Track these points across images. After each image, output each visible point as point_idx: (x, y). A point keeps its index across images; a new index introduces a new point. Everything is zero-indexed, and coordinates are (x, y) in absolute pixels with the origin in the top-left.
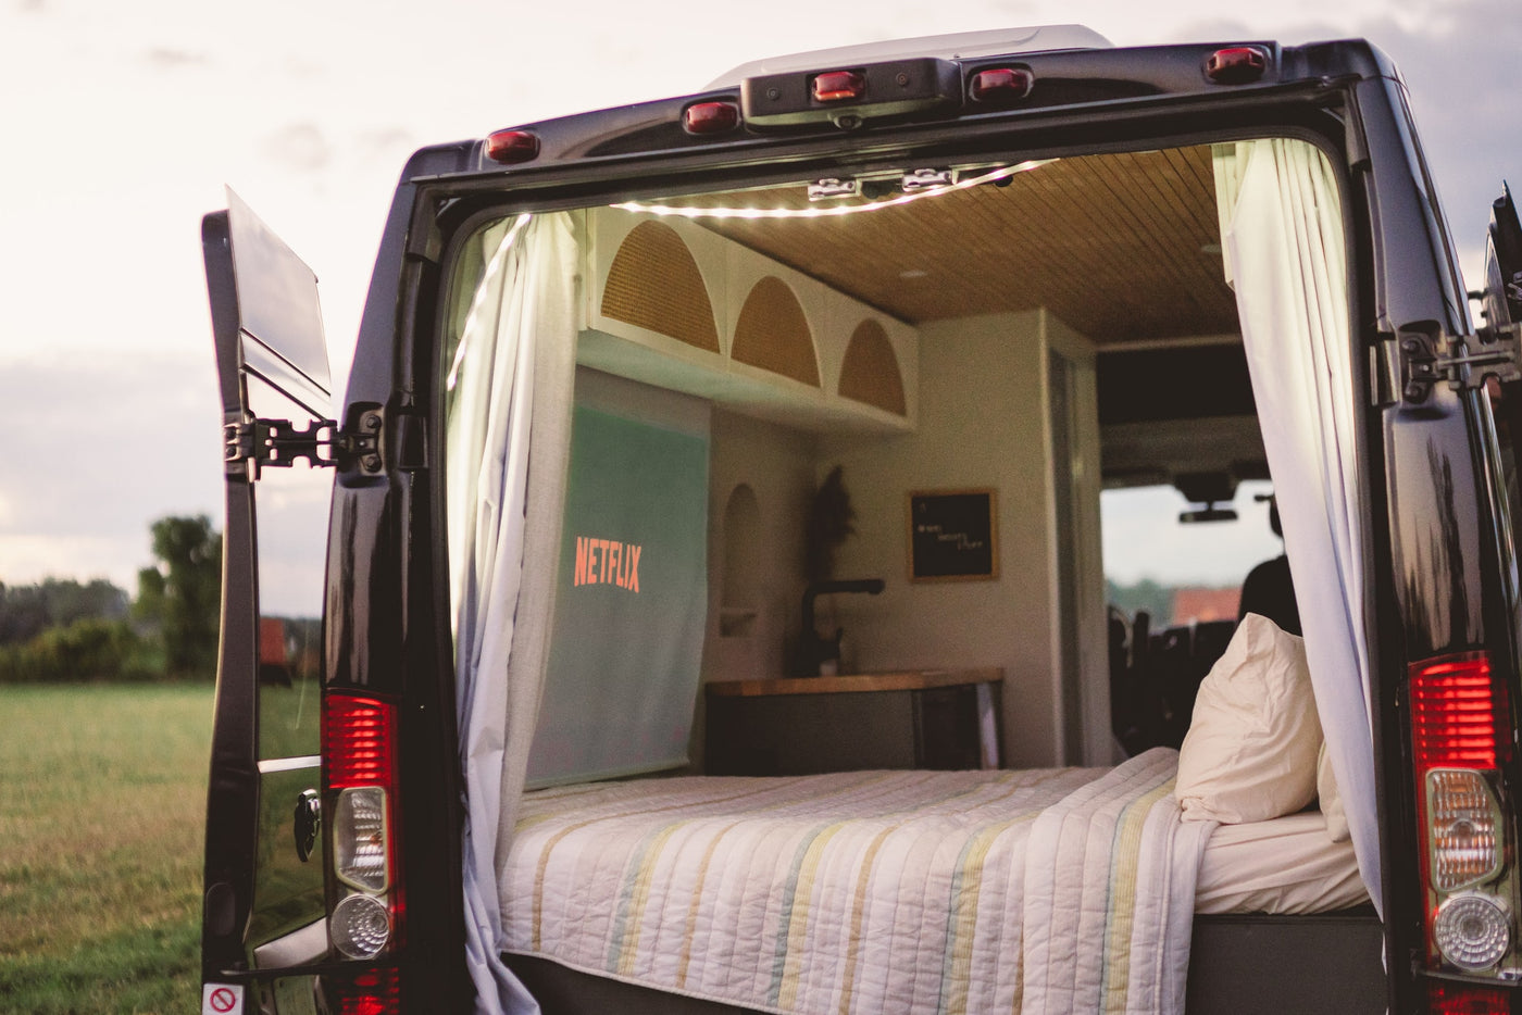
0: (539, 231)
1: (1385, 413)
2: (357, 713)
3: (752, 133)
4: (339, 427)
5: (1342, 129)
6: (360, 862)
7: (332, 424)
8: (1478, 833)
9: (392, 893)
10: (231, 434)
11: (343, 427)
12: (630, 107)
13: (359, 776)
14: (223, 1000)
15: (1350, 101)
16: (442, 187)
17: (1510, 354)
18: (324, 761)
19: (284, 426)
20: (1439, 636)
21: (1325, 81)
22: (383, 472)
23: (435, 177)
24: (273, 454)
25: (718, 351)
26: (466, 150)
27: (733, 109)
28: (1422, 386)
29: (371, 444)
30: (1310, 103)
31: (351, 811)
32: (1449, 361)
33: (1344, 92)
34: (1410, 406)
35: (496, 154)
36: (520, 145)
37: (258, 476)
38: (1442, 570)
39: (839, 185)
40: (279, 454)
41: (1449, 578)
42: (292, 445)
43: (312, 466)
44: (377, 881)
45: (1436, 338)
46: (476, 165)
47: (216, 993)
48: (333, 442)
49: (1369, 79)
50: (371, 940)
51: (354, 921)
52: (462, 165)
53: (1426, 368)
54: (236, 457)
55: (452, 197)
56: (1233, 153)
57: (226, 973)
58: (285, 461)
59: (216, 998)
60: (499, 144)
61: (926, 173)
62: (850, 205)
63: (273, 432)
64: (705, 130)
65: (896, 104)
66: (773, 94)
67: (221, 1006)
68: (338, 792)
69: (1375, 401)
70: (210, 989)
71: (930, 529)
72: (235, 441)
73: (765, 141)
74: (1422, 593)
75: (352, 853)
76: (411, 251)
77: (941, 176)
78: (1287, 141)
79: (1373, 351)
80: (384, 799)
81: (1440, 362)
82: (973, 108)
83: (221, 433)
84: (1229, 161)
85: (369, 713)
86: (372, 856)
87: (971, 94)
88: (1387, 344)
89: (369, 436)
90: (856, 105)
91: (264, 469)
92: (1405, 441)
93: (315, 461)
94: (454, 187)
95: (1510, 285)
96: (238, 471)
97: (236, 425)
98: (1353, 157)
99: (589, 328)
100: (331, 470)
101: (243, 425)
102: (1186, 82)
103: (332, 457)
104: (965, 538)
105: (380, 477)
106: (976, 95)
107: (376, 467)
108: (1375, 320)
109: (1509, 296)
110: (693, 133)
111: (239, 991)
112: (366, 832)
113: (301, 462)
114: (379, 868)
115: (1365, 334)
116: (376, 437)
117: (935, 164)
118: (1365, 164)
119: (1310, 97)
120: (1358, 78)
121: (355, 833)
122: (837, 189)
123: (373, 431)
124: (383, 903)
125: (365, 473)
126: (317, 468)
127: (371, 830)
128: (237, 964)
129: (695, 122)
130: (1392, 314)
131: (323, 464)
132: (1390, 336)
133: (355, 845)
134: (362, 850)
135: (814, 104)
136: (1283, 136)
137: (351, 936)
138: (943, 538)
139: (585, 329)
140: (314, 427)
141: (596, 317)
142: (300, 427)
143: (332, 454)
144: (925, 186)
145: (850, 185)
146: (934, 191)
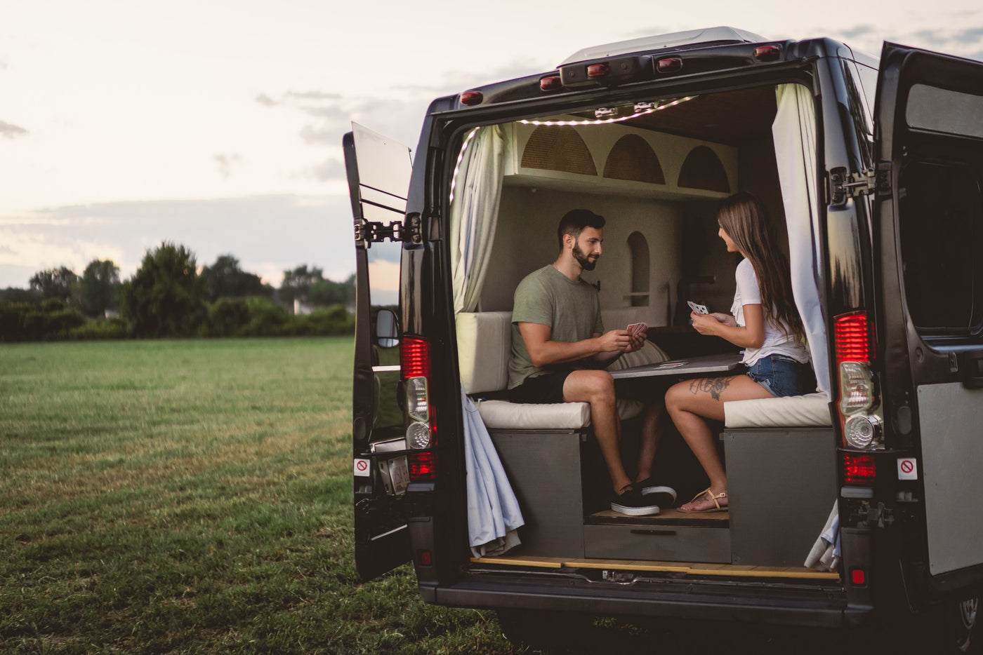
2: (413, 346)
4: (403, 225)
5: (811, 79)
6: (419, 409)
7: (399, 223)
9: (431, 421)
10: (357, 229)
11: (405, 224)
12: (518, 79)
13: (415, 372)
14: (362, 465)
15: (814, 67)
18: (401, 367)
19: (379, 225)
21: (804, 59)
22: (421, 243)
23: (440, 113)
24: (375, 237)
25: (596, 174)
26: (453, 99)
27: (558, 80)
28: (839, 195)
29: (416, 230)
30: (798, 69)
31: (414, 387)
33: (812, 64)
34: (837, 204)
35: (464, 101)
36: (474, 97)
37: (369, 246)
39: (608, 110)
40: (377, 237)
42: (383, 232)
43: (392, 241)
44: (424, 417)
46: (457, 107)
47: (359, 463)
48: (400, 231)
49: (822, 58)
50: (423, 441)
51: (417, 434)
52: (452, 107)
53: (841, 188)
54: (359, 239)
55: (448, 121)
57: (362, 454)
58: (380, 239)
59: (359, 465)
60: (466, 97)
61: (643, 104)
62: (613, 118)
63: (375, 227)
64: (549, 89)
66: (572, 74)
67: (361, 468)
68: (407, 380)
69: (826, 201)
70: (357, 461)
72: (358, 232)
75: (416, 405)
76: (432, 145)
77: (649, 105)
79: (825, 179)
80: (426, 381)
81: (844, 186)
82: (659, 76)
83: (353, 228)
85: (418, 346)
86: (423, 406)
87: (657, 70)
89: (416, 227)
91: (372, 243)
93: (393, 239)
94: (449, 116)
96: (360, 245)
97: (358, 225)
98: (816, 94)
99: (515, 173)
100: (400, 243)
101: (361, 225)
105: (419, 245)
106: (659, 70)
107: (418, 241)
110: (544, 91)
111: (368, 462)
112: (421, 396)
113: (387, 239)
114: (425, 412)
116: (418, 228)
117: (646, 100)
118: (820, 96)
119: (798, 67)
120: (818, 57)
121: (416, 397)
122: (608, 112)
123: (417, 225)
124: (427, 426)
125: (415, 243)
126: (394, 242)
128: (367, 451)
129: (545, 85)
130: (830, 163)
131: (396, 240)
133: (417, 402)
134: (419, 404)
135: (589, 78)
137: (416, 440)
139: (513, 174)
140: (392, 224)
141: (519, 169)
142: (386, 224)
143: (400, 236)
144: (644, 110)
145: (612, 110)
146: (649, 111)
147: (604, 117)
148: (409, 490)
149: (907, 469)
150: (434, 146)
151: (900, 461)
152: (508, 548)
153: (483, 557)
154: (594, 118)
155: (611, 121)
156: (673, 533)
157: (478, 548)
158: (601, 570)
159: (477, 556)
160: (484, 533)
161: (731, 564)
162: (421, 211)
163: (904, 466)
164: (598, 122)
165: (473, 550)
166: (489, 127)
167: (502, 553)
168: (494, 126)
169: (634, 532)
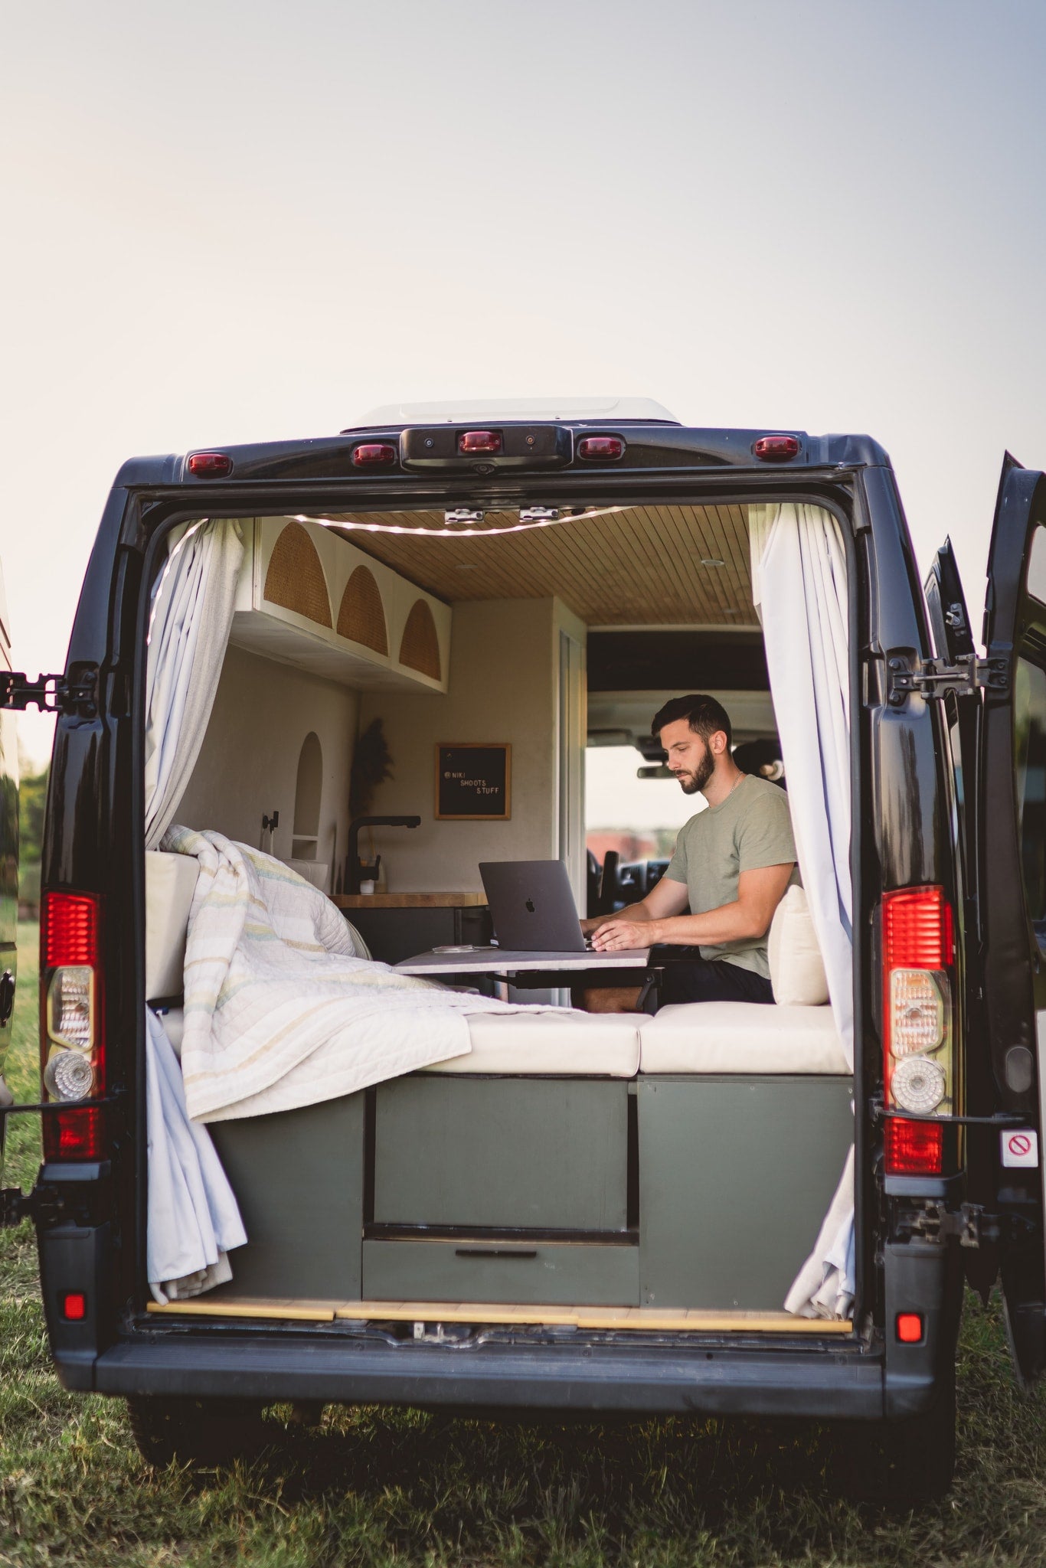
0: (214, 531)
1: (873, 712)
2: (73, 907)
3: (406, 469)
4: (62, 679)
5: (850, 501)
6: (68, 1024)
7: (57, 677)
8: (924, 1016)
9: (96, 1048)
11: (65, 680)
13: (72, 958)
15: (858, 481)
16: (150, 493)
17: (965, 676)
19: (20, 678)
20: (903, 875)
21: (841, 466)
22: (96, 717)
23: (141, 483)
24: (11, 700)
25: (329, 626)
26: (170, 464)
27: (392, 450)
28: (901, 693)
29: (87, 694)
30: (828, 480)
31: (61, 984)
32: (923, 678)
33: (854, 475)
34: (891, 708)
35: (191, 470)
36: (215, 464)
38: (906, 823)
39: (469, 514)
40: (15, 699)
41: (911, 830)
42: (27, 692)
43: (41, 710)
45: (913, 662)
46: (175, 477)
48: (58, 691)
49: (872, 466)
51: (62, 1073)
53: (904, 681)
55: (156, 500)
56: (764, 509)
58: (20, 705)
61: (538, 510)
62: (474, 529)
63: (12, 682)
64: (369, 465)
65: (519, 458)
66: (430, 440)
68: (51, 970)
69: (866, 703)
71: (454, 775)
73: (416, 477)
74: (891, 843)
75: (60, 1018)
76: (123, 542)
77: (549, 513)
78: (806, 505)
79: (866, 666)
80: (92, 976)
81: (915, 679)
82: (579, 464)
84: (760, 514)
85: (83, 908)
87: (579, 454)
88: (877, 662)
89: (87, 688)
90: (492, 457)
92: (886, 733)
93: (43, 706)
94: (158, 494)
95: (948, 613)
98: (859, 523)
99: (254, 609)
100: (54, 714)
102: (741, 457)
103: (56, 704)
104: (484, 784)
106: (582, 454)
107: (90, 714)
108: (868, 642)
109: (947, 621)
110: (358, 466)
113: (32, 706)
115: (862, 653)
116: (92, 689)
117: (546, 504)
118: (867, 530)
119: (829, 477)
120: (865, 464)
121: (63, 1001)
122: (469, 517)
123: (90, 684)
124: (88, 1058)
125: (82, 716)
126: (45, 712)
127: (75, 1001)
129: (363, 458)
130: (882, 638)
131: (50, 709)
132: (880, 656)
133: (63, 1012)
134: (68, 1015)
135: (460, 453)
136: (804, 502)
137: (59, 1085)
138: (464, 783)
139: (249, 609)
140: (44, 679)
141: (261, 601)
142: (32, 679)
143: (58, 700)
144: (536, 519)
145: (478, 515)
146: (543, 523)
147: (459, 525)
148: (47, 1177)
149: (1018, 1149)
150: (129, 543)
151: (1006, 1136)
152: (211, 1285)
153: (171, 1301)
154: (441, 527)
155: (469, 533)
156: (531, 1255)
157: (164, 1286)
158: (411, 1323)
159: (161, 1298)
160: (182, 1256)
161: (638, 1307)
162: (100, 661)
163: (1014, 1145)
164: (445, 533)
165: (156, 1290)
166: (221, 522)
167: (197, 1292)
168: (230, 522)
169: (462, 1253)
